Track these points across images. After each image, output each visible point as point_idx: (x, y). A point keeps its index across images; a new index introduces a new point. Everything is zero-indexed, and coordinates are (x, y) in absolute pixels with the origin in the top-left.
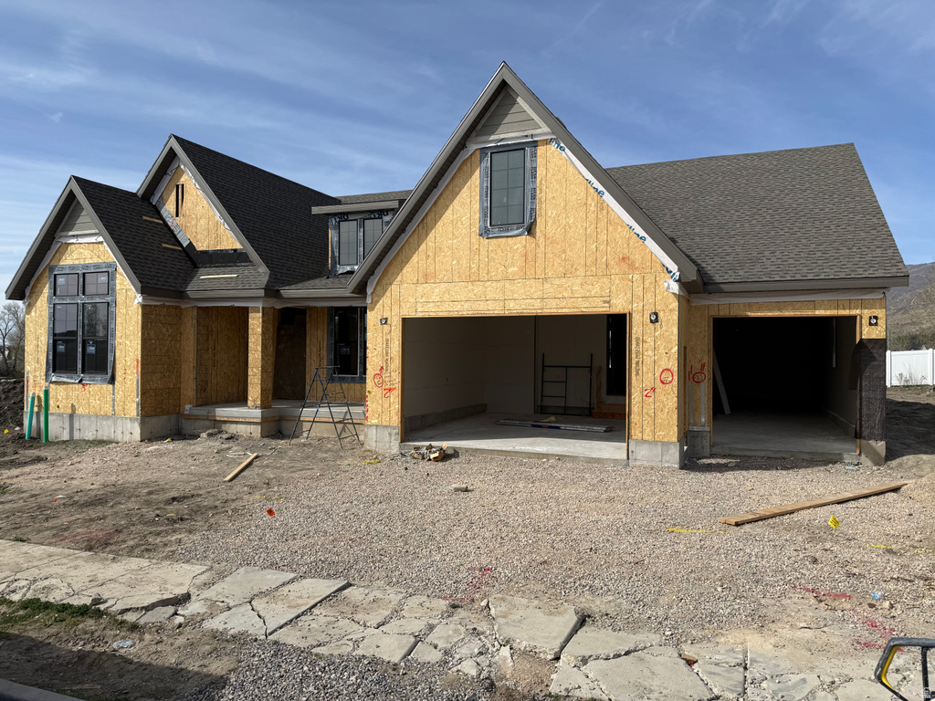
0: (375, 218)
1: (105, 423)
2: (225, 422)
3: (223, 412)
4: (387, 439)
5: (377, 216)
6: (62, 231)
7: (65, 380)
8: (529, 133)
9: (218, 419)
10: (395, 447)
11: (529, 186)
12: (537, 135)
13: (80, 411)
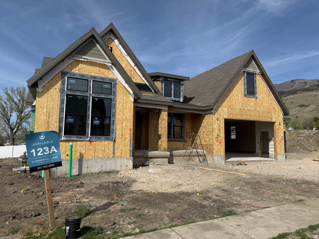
0: (178, 82)
1: (108, 162)
2: (151, 158)
3: (151, 153)
4: (221, 160)
5: (178, 81)
6: (75, 54)
7: (75, 139)
8: (255, 71)
9: (149, 157)
10: (223, 162)
11: (255, 85)
12: (256, 72)
13: (86, 157)
